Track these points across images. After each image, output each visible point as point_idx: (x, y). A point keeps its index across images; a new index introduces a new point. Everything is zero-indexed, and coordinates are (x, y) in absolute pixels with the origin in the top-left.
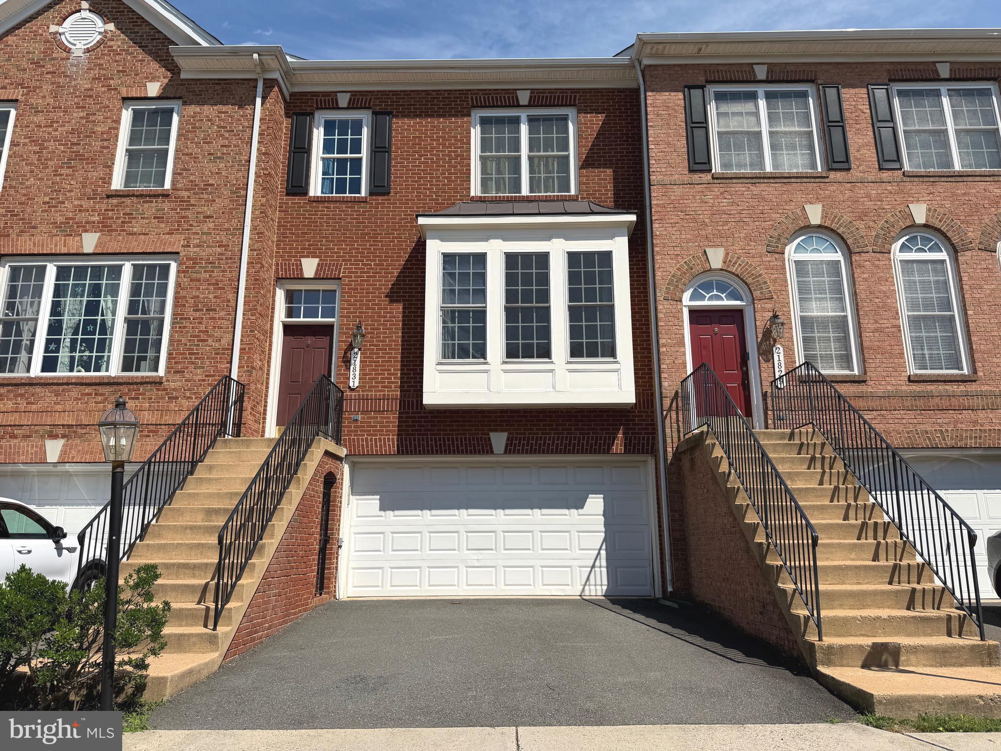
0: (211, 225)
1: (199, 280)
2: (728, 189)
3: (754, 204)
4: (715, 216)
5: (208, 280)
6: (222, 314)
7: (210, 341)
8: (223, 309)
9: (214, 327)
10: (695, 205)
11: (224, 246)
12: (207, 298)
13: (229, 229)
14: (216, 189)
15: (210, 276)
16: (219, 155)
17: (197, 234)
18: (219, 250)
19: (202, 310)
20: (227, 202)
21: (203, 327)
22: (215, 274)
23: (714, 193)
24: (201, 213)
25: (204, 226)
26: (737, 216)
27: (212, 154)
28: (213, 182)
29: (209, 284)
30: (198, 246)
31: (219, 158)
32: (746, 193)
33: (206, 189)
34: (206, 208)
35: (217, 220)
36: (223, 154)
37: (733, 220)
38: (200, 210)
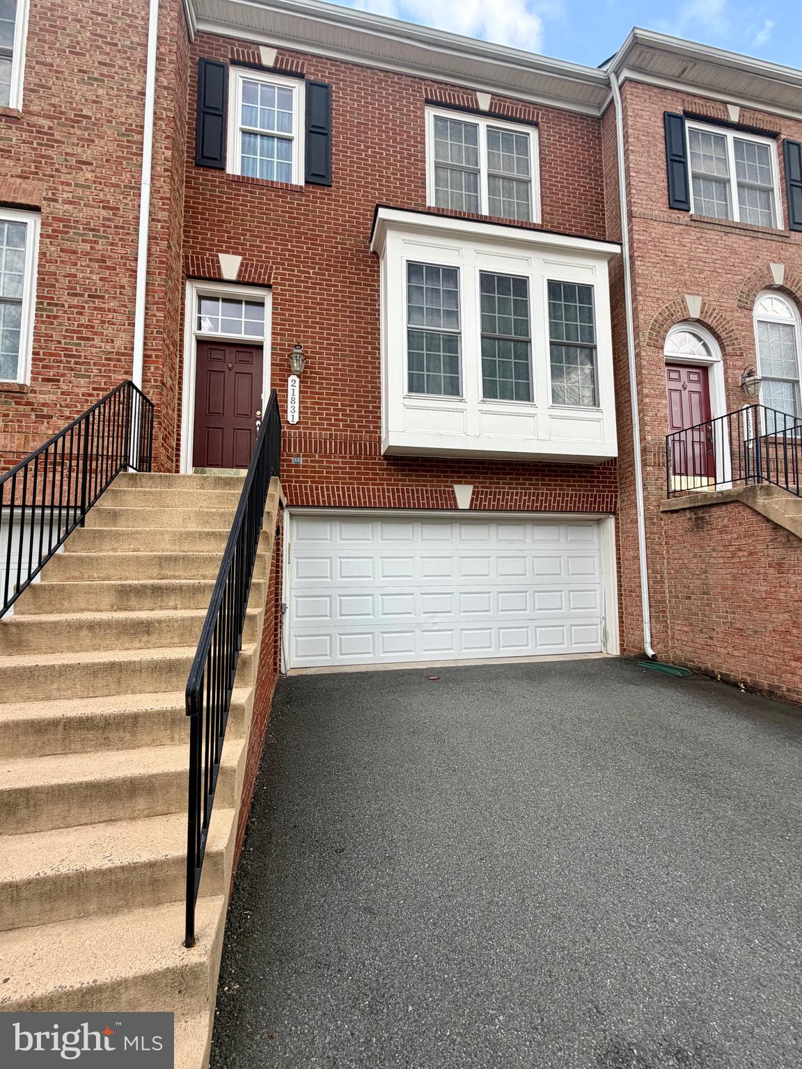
0: (89, 175)
1: (75, 252)
2: (704, 235)
3: (726, 255)
4: (692, 262)
5: (88, 254)
6: (113, 304)
7: (97, 341)
8: (114, 298)
9: (103, 322)
10: (674, 246)
11: (112, 209)
12: (88, 278)
13: (117, 186)
14: (95, 124)
15: (92, 248)
16: (96, 75)
17: (69, 185)
18: (104, 213)
19: (82, 295)
20: (113, 147)
21: (84, 320)
22: (99, 247)
23: (690, 237)
24: (72, 155)
25: (78, 176)
26: (712, 265)
27: (85, 72)
28: (90, 114)
29: (90, 260)
30: (71, 203)
31: (96, 79)
32: (719, 242)
33: (78, 122)
34: (80, 150)
35: (98, 170)
36: (102, 75)
37: (708, 269)
38: (69, 151)
